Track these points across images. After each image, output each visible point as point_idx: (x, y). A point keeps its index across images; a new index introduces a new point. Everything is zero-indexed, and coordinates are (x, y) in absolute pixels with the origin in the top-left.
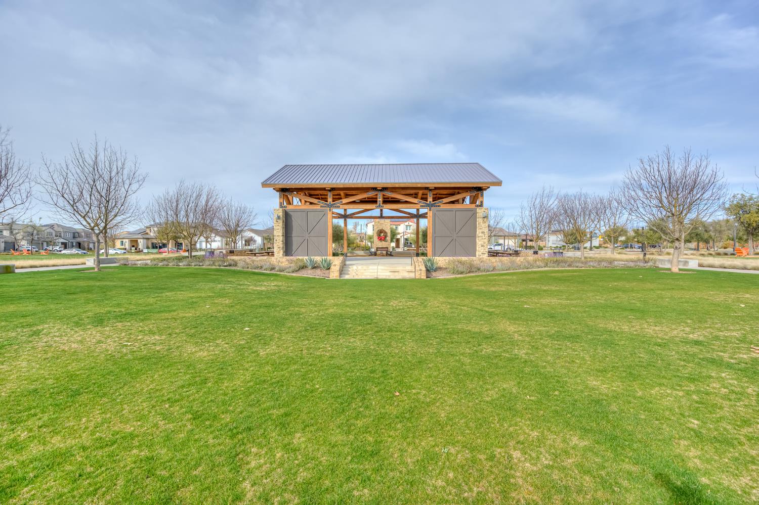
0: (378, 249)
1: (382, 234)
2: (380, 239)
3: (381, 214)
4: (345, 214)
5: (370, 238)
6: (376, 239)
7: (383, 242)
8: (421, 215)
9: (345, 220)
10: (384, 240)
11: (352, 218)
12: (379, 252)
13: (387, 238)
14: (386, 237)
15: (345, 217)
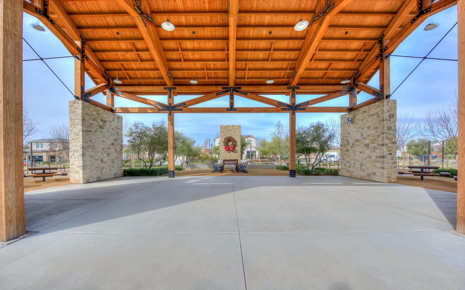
0: (225, 163)
1: (230, 143)
2: (228, 149)
3: (232, 104)
4: (170, 104)
5: (217, 149)
6: (222, 149)
7: (232, 153)
8: (299, 105)
9: (170, 114)
10: (232, 151)
11: (181, 111)
12: (226, 166)
13: (237, 148)
14: (235, 146)
15: (170, 109)
